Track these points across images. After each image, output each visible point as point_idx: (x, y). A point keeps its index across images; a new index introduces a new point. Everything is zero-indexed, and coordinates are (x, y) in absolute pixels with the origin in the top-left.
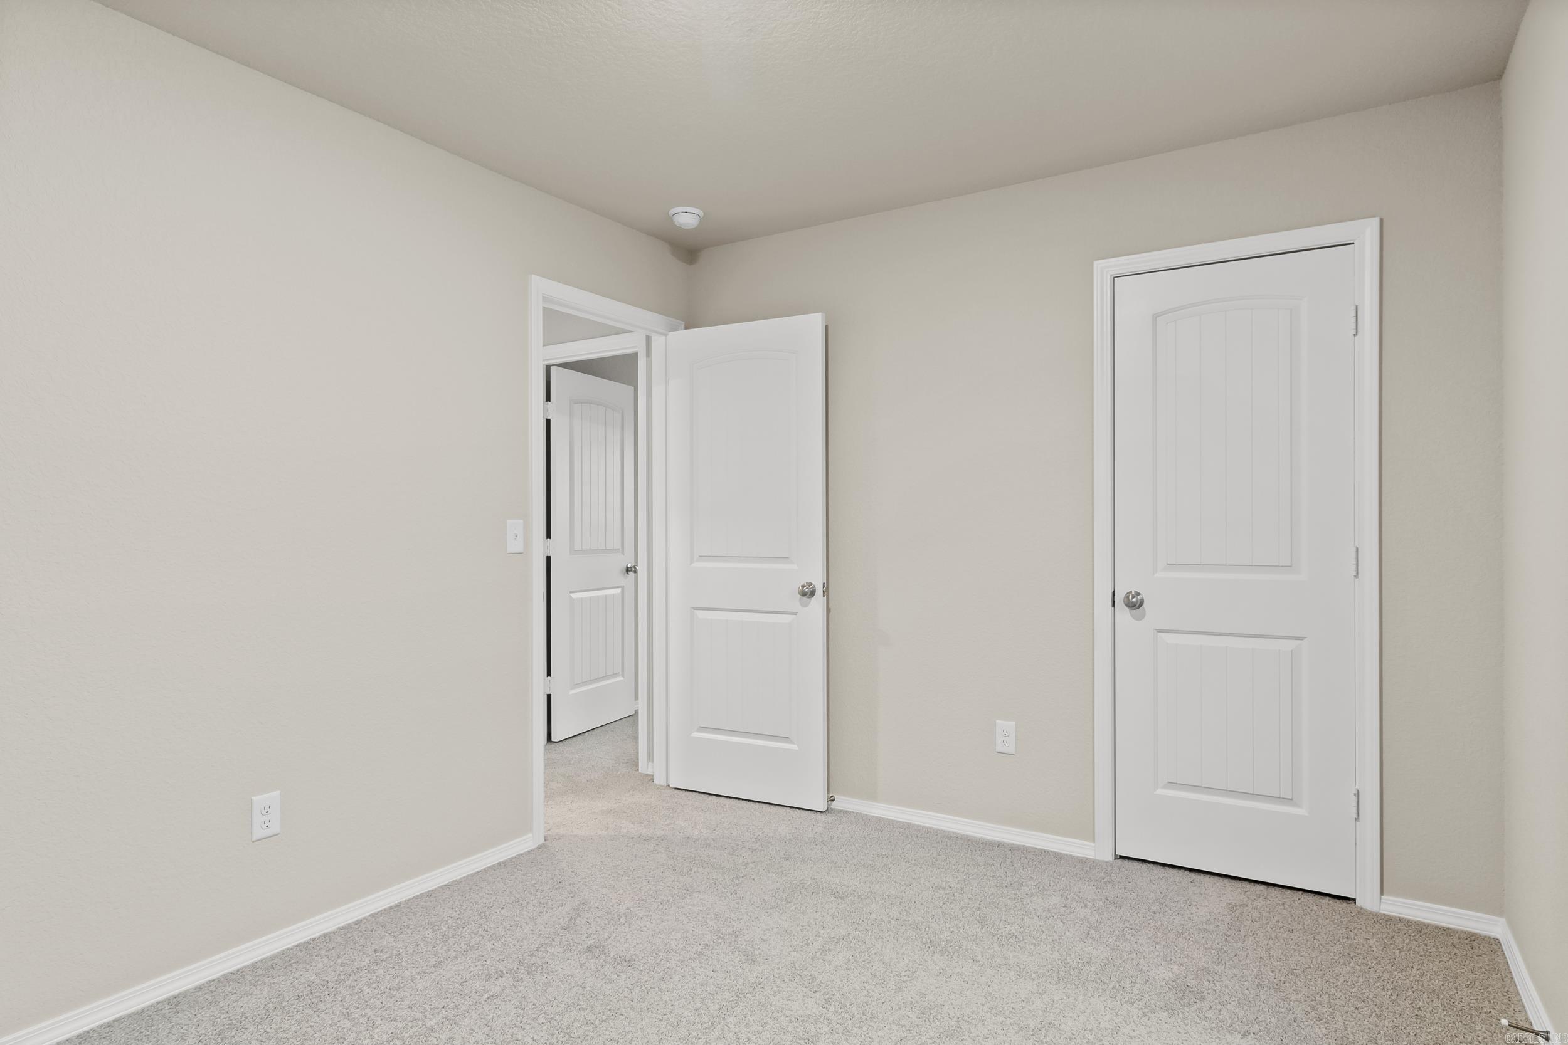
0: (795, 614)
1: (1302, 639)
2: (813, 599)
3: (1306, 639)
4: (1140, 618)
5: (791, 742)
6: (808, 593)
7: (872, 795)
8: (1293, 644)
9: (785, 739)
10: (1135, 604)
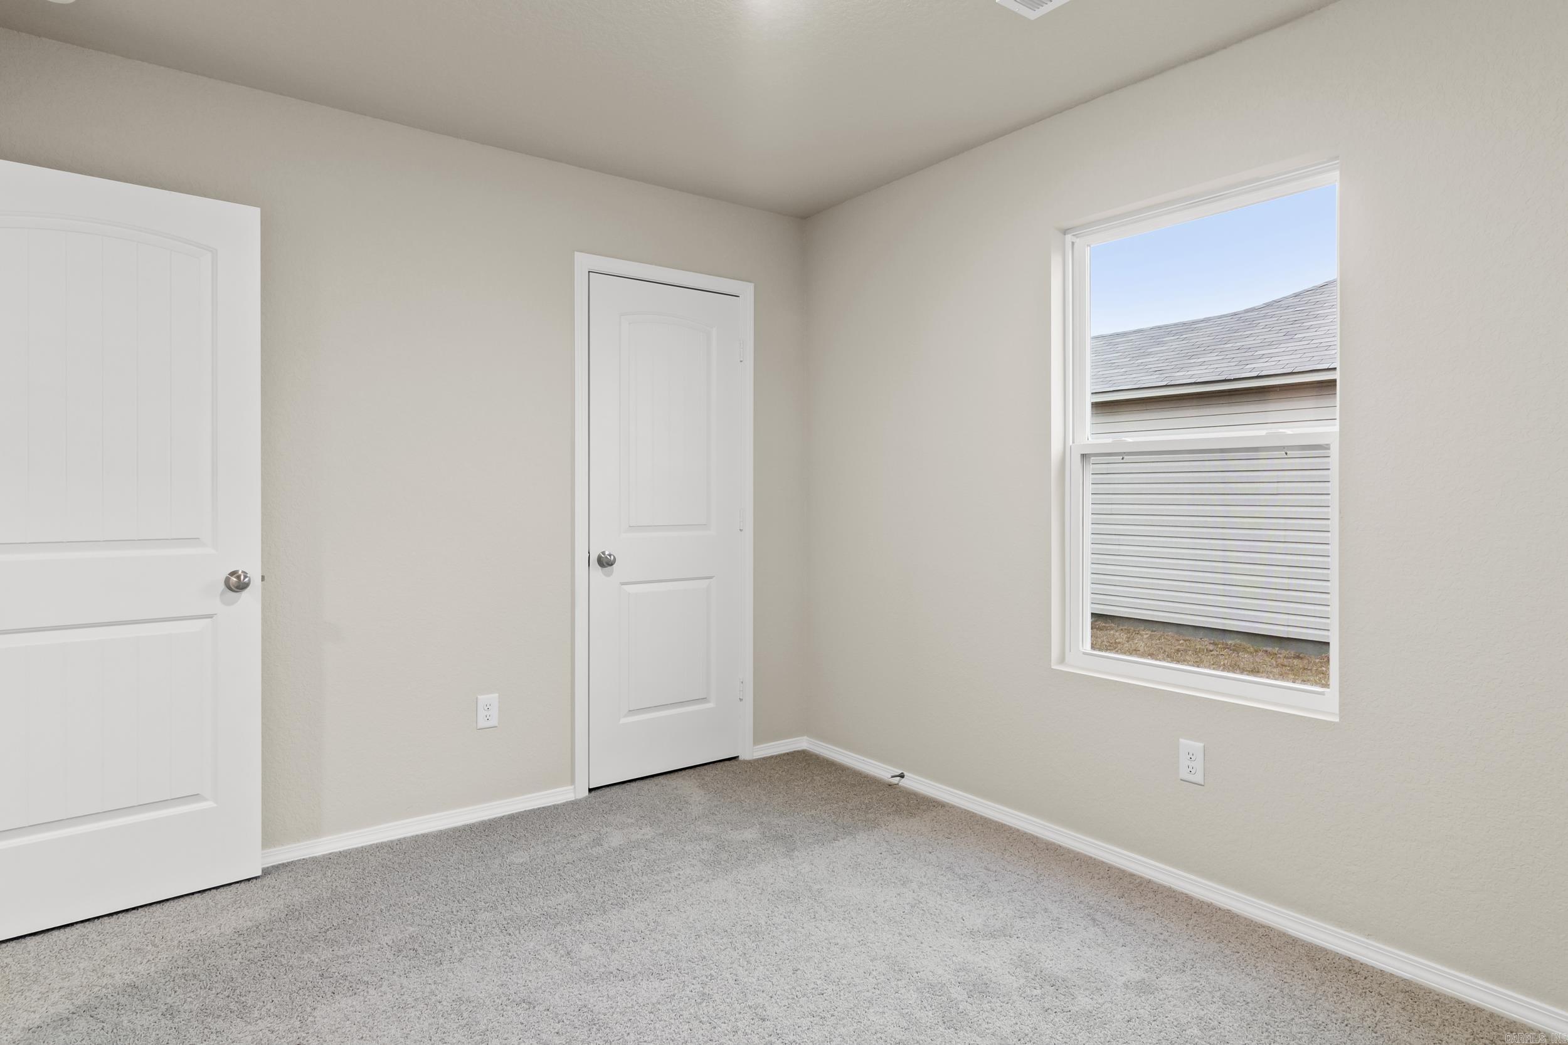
0: (210, 616)
1: (711, 578)
2: (245, 594)
3: (714, 578)
4: (608, 575)
5: (205, 800)
6: (237, 584)
7: (315, 831)
8: (704, 584)
9: (195, 797)
10: (605, 562)
